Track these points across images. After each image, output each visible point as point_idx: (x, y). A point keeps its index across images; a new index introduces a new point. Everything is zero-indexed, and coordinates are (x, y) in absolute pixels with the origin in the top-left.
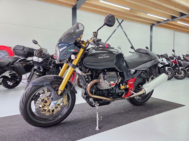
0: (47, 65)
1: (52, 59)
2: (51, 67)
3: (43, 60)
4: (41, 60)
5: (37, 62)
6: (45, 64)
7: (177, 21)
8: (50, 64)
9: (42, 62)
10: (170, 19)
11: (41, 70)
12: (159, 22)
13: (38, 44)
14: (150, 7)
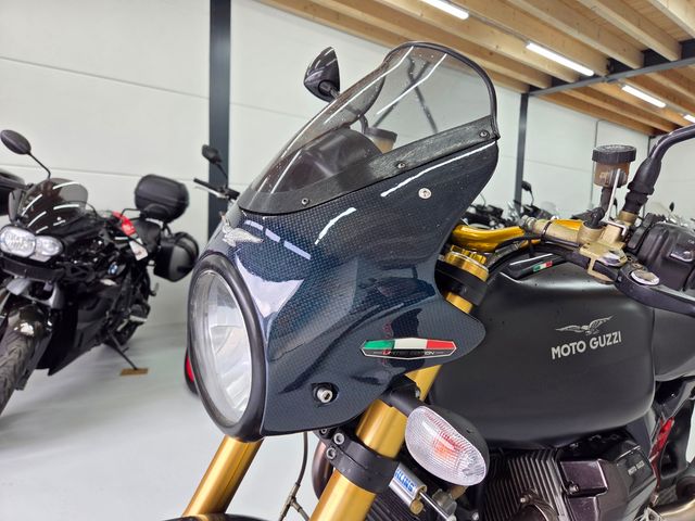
0: (84, 275)
1: (112, 236)
2: (108, 282)
3: (64, 249)
4: (47, 248)
5: (27, 260)
6: (74, 270)
7: (623, 84)
8: (103, 266)
9: (54, 259)
10: (603, 74)
11: (51, 301)
12: (555, 82)
13: (32, 152)
14: (545, 17)
